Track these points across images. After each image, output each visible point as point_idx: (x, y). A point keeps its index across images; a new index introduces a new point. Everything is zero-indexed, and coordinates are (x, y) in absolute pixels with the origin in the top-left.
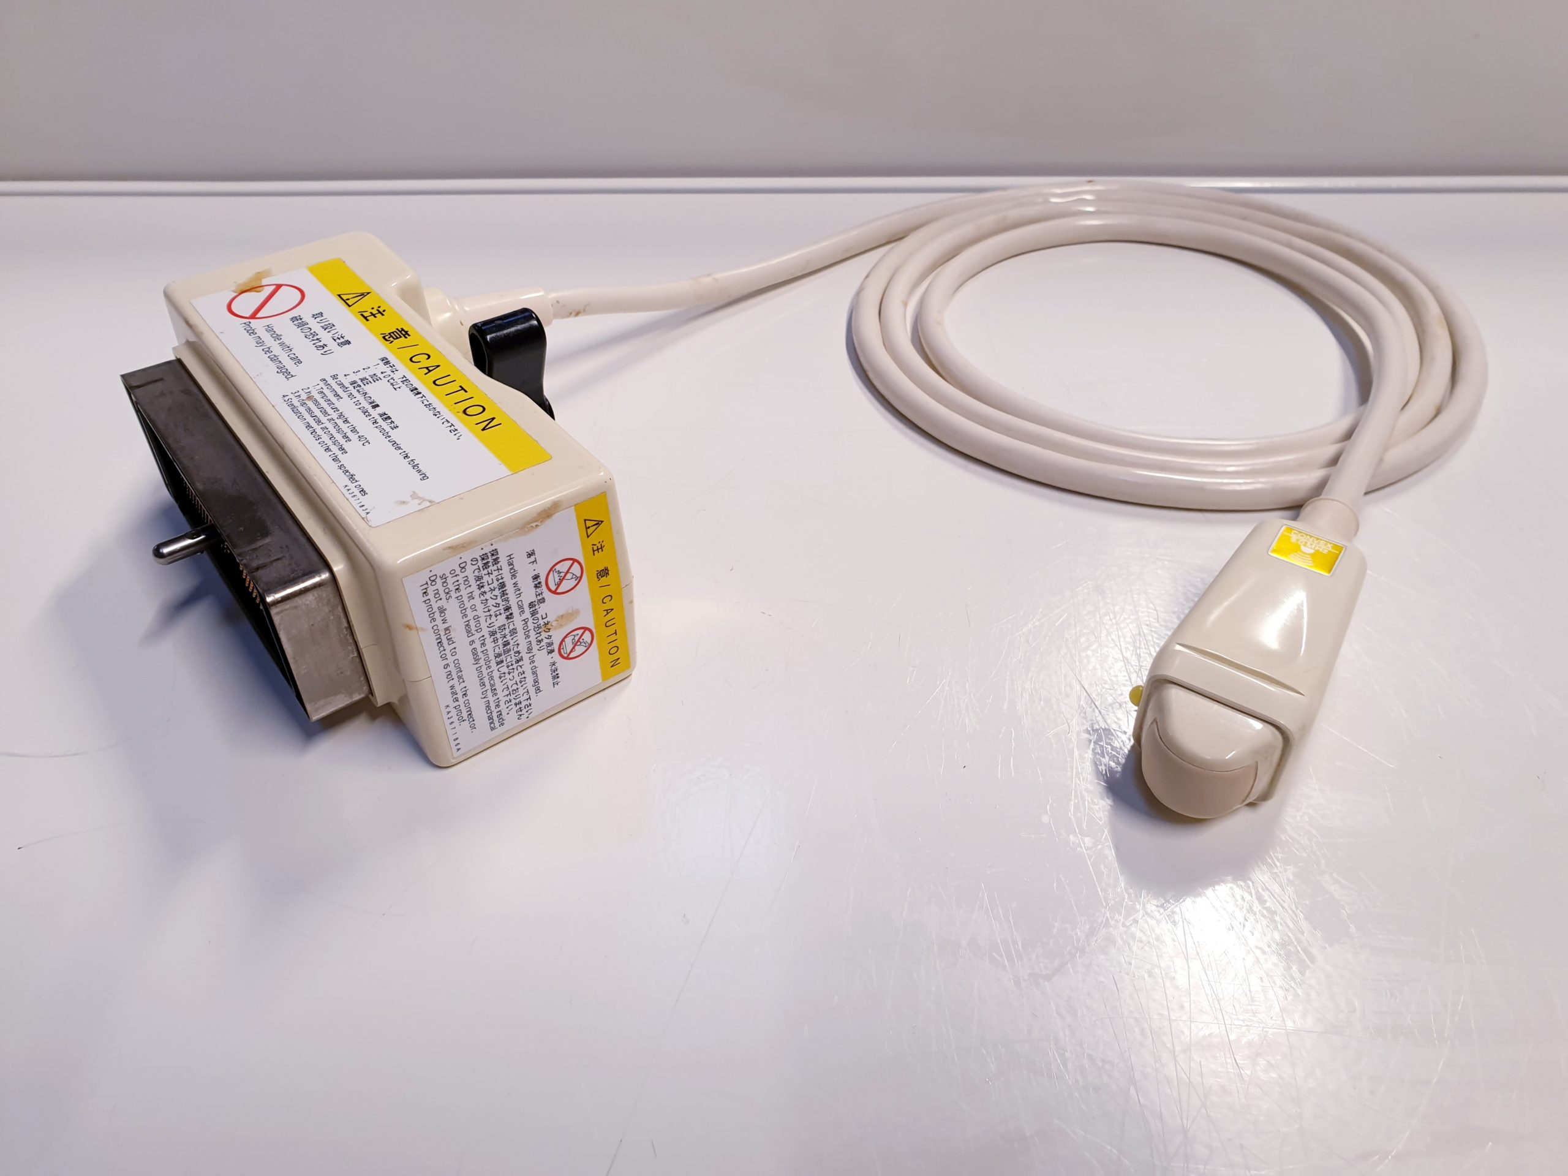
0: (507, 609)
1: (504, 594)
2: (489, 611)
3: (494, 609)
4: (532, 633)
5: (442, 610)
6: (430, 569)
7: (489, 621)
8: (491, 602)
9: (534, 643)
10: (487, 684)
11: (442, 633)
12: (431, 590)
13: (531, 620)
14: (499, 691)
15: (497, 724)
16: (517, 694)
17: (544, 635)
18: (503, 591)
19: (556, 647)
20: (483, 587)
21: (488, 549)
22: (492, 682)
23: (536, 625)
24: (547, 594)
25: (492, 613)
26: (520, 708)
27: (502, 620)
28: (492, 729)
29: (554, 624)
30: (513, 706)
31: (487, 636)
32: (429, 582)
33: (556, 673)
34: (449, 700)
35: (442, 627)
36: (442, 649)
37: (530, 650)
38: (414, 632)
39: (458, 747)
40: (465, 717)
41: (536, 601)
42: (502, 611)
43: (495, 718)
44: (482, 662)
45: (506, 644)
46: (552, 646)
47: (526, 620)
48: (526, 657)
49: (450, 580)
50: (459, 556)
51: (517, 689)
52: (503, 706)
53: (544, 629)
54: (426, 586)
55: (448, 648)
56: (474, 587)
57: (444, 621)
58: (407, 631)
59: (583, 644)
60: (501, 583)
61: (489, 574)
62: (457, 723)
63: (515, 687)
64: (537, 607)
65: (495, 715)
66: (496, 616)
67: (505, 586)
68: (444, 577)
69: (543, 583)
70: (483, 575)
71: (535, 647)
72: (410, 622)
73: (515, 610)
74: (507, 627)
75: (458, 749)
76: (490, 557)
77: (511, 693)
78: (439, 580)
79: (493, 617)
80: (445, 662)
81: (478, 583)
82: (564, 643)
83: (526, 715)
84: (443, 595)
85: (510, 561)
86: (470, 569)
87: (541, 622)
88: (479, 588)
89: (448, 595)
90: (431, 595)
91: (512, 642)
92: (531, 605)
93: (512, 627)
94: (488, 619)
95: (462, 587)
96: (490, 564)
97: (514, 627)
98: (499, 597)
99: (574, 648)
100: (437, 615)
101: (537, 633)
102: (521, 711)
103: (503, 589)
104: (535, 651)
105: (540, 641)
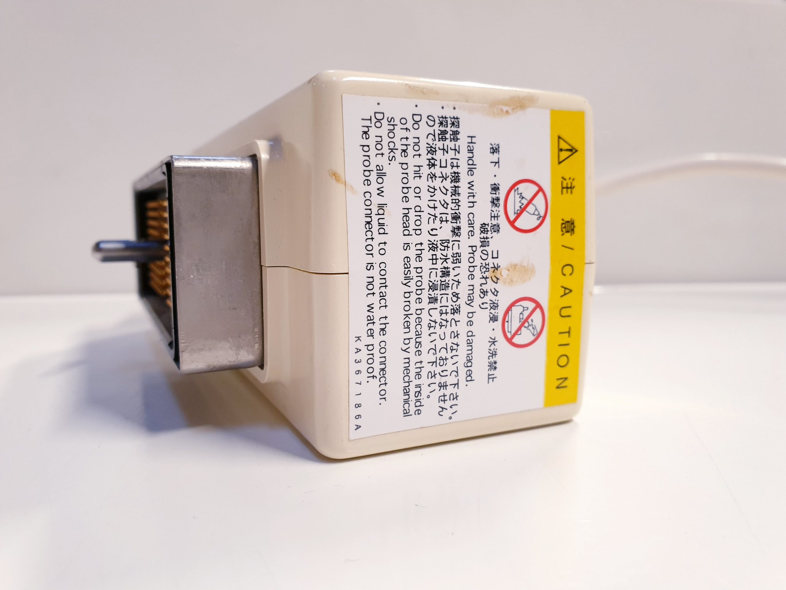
0: (456, 217)
1: (455, 192)
2: (435, 208)
3: (440, 209)
4: (477, 273)
5: (381, 175)
6: (379, 100)
7: (432, 226)
8: (439, 196)
9: (477, 292)
10: (412, 327)
11: (375, 210)
12: (373, 132)
13: (479, 249)
14: (424, 349)
15: (413, 409)
16: (444, 368)
17: (490, 286)
18: (455, 187)
19: (500, 312)
20: (434, 165)
21: (449, 113)
22: (419, 329)
23: (483, 262)
24: (502, 221)
25: (437, 212)
26: (444, 396)
27: (445, 232)
28: (406, 413)
29: (505, 273)
30: (436, 387)
31: (426, 246)
32: (374, 120)
33: (495, 359)
34: (362, 329)
35: (376, 200)
36: (369, 234)
37: (470, 300)
38: (341, 187)
39: (359, 422)
40: (376, 373)
41: (490, 225)
42: (449, 218)
43: (412, 394)
44: (413, 286)
45: (446, 273)
46: (496, 311)
47: (474, 249)
48: (465, 309)
49: (399, 133)
50: (417, 102)
51: (446, 359)
52: (424, 381)
53: (492, 275)
54: (368, 123)
55: (379, 239)
56: (423, 161)
57: (380, 192)
58: (334, 181)
59: (531, 328)
60: (455, 173)
61: (444, 149)
62: (365, 374)
63: (443, 354)
64: (489, 235)
65: (413, 390)
66: (442, 221)
67: (458, 181)
68: (392, 123)
69: (502, 202)
70: (437, 149)
71: (477, 301)
72: (340, 172)
73: (463, 223)
74: (450, 245)
75: (358, 427)
76: (449, 126)
77: (438, 361)
78: (386, 126)
79: (438, 221)
80: (369, 259)
81: (430, 156)
82: (510, 312)
83: (450, 411)
84: (386, 150)
85: (471, 145)
86: (424, 130)
87: (490, 261)
88: (429, 165)
89: (392, 154)
90: (371, 142)
91: (452, 273)
92: (484, 228)
93: (456, 250)
94: (431, 221)
95: (410, 151)
96: (448, 136)
97: (459, 251)
98: (449, 193)
99: (519, 329)
100: (373, 177)
101: (483, 278)
102: (444, 401)
103: (456, 185)
104: (476, 308)
105: (484, 293)
